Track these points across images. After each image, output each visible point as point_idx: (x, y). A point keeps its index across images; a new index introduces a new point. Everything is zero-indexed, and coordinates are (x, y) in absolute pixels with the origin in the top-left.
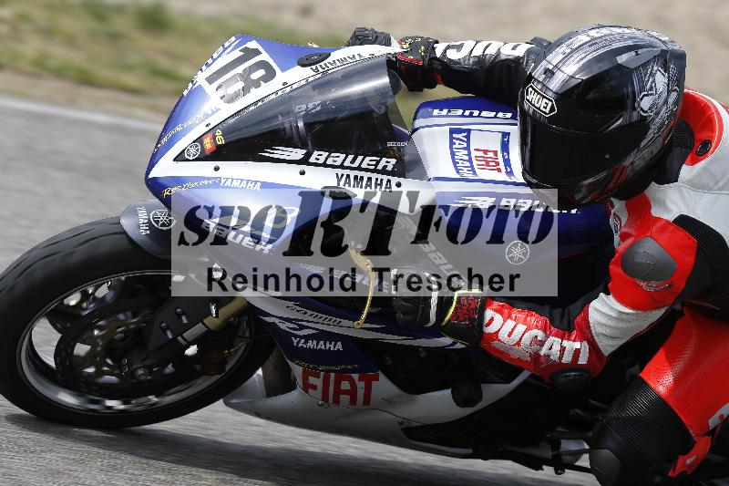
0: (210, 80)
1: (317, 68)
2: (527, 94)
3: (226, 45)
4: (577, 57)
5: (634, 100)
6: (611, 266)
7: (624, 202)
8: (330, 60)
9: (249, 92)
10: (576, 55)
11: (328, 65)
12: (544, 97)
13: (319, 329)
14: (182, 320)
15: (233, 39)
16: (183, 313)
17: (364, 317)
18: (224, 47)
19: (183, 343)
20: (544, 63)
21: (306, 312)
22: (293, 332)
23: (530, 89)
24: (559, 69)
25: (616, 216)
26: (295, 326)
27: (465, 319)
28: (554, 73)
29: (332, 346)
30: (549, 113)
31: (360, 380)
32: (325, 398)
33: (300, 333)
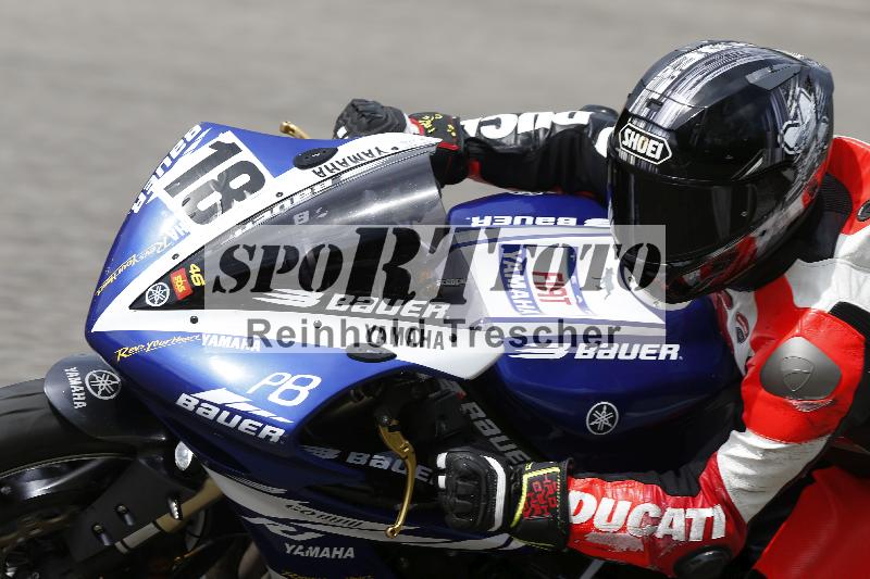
0: (172, 189)
1: (321, 171)
2: (623, 139)
3: (189, 137)
4: (691, 79)
5: (776, 133)
6: (743, 388)
7: (751, 295)
8: (338, 157)
9: (230, 207)
10: (689, 78)
11: (337, 165)
12: (650, 138)
13: (325, 533)
14: (125, 522)
15: (197, 129)
16: (127, 511)
17: (401, 522)
18: (185, 141)
19: (123, 550)
20: (644, 93)
21: (313, 513)
22: (288, 536)
23: (628, 131)
24: (668, 98)
25: (740, 317)
26: (292, 529)
27: (543, 510)
28: (662, 104)
29: (340, 553)
30: (660, 159)
33: (299, 538)
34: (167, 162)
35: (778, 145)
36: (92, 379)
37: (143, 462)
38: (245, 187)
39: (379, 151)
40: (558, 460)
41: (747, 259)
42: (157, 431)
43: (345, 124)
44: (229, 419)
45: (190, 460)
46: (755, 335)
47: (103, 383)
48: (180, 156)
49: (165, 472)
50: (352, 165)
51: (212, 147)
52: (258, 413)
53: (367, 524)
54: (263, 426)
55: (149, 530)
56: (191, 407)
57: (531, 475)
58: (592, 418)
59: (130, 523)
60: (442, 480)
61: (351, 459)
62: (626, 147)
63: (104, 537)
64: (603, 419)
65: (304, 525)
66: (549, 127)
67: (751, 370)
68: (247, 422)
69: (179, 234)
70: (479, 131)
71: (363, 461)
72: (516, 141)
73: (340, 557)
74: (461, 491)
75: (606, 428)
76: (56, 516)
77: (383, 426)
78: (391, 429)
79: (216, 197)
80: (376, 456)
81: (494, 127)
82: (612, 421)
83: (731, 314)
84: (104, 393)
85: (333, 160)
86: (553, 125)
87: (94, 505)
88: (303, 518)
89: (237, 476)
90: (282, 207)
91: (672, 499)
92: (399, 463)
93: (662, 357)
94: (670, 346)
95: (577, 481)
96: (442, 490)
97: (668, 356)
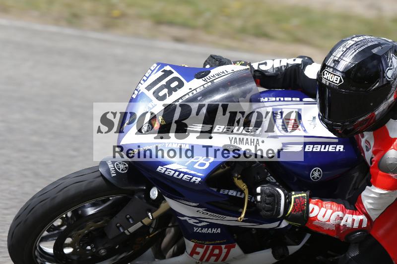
0: (148, 88)
1: (205, 80)
2: (324, 75)
5: (384, 72)
7: (372, 133)
8: (211, 74)
9: (172, 94)
10: (350, 51)
11: (211, 77)
12: (335, 75)
13: (210, 223)
14: (129, 222)
15: (155, 65)
16: (130, 217)
17: (243, 215)
18: (151, 70)
19: (128, 234)
20: (332, 57)
21: (207, 214)
23: (326, 72)
24: (342, 59)
25: (367, 141)
26: (197, 221)
27: (299, 210)
28: (339, 62)
29: (215, 231)
30: (339, 83)
31: (225, 248)
32: (201, 259)
33: (200, 225)
34: (145, 78)
35: (384, 77)
36: (117, 165)
37: (137, 197)
38: (177, 86)
39: (227, 72)
40: (305, 191)
41: (372, 121)
42: (143, 185)
43: (209, 64)
44: (178, 175)
46: (374, 149)
47: (122, 167)
48: (150, 76)
49: (145, 201)
50: (217, 77)
51: (162, 72)
52: (190, 172)
53: (228, 218)
54: (192, 178)
55: (139, 225)
56: (163, 171)
57: (295, 196)
58: (313, 174)
59: (132, 222)
60: (259, 198)
61: (221, 192)
62: (325, 78)
63: (121, 229)
64: (316, 174)
65: (201, 219)
66: (286, 65)
67: (374, 163)
68: (186, 176)
70: (259, 67)
72: (273, 71)
74: (268, 201)
75: (318, 178)
76: (99, 221)
77: (235, 177)
78: (238, 179)
79: (165, 91)
80: (231, 191)
81: (264, 65)
82: (320, 175)
83: (363, 140)
84: (122, 170)
85: (209, 75)
86: (287, 64)
87: (117, 216)
88: (203, 216)
89: (179, 199)
90: (193, 93)
91: (348, 211)
92: (239, 193)
93: (337, 150)
94: (340, 146)
95: (312, 200)
96: (259, 202)
97: (340, 150)
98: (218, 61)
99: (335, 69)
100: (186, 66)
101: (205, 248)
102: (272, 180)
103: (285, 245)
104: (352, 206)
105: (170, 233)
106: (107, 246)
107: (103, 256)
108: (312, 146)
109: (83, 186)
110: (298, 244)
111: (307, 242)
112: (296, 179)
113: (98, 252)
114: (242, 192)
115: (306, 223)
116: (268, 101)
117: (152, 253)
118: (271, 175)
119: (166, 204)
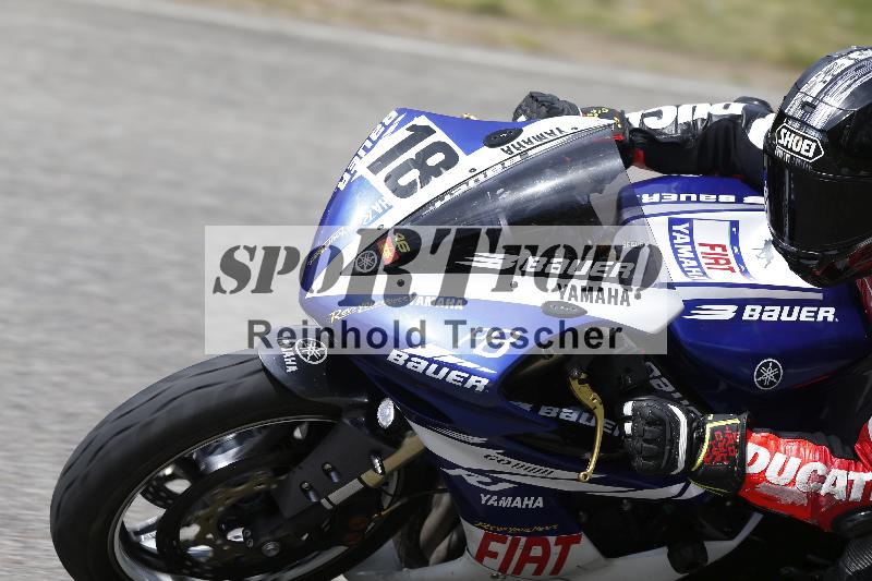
0: (374, 168)
1: (509, 149)
2: (779, 138)
3: (387, 121)
4: (843, 84)
8: (523, 137)
9: (428, 183)
10: (840, 83)
11: (523, 144)
12: (804, 138)
13: (519, 483)
14: (331, 478)
15: (394, 114)
16: (334, 469)
17: (592, 467)
18: (383, 124)
19: (328, 506)
20: (799, 95)
21: (509, 463)
22: (484, 487)
23: (784, 131)
24: (821, 101)
26: (488, 480)
27: (723, 458)
28: (815, 107)
29: (530, 503)
30: (814, 157)
31: (557, 544)
32: (503, 568)
33: (492, 488)
34: (368, 144)
37: (347, 422)
38: (441, 164)
39: (560, 131)
40: (738, 413)
42: (359, 393)
44: (436, 372)
45: (392, 418)
48: (379, 138)
49: (367, 432)
50: (536, 143)
51: (407, 129)
52: (463, 365)
53: (558, 473)
54: (469, 377)
55: (353, 486)
56: (401, 361)
57: (712, 424)
58: (760, 374)
59: (336, 480)
60: (628, 427)
61: (543, 412)
62: (782, 145)
63: (311, 495)
64: (769, 374)
65: (499, 476)
66: (706, 117)
68: (454, 374)
69: (383, 208)
70: (642, 122)
71: (553, 414)
72: (676, 131)
73: (530, 506)
74: (648, 436)
75: (772, 383)
77: (574, 379)
78: (581, 382)
79: (414, 174)
80: (564, 410)
81: (656, 118)
82: (777, 376)
84: (313, 358)
85: (519, 139)
86: (710, 115)
87: (302, 464)
88: (499, 468)
89: (441, 427)
90: (477, 181)
91: (837, 461)
92: (585, 415)
93: (820, 318)
94: (827, 309)
95: (754, 434)
96: (629, 436)
97: (825, 318)
98: (543, 106)
99: (804, 124)
100: (472, 117)
101: (508, 542)
102: (666, 386)
103: (699, 539)
104: (848, 449)
105: (438, 506)
106: (281, 533)
107: (272, 557)
108: (759, 308)
109: (214, 396)
110: (731, 537)
111: (754, 532)
112: (723, 386)
113: (259, 548)
114: (591, 412)
115: (740, 488)
116: (660, 202)
117: (395, 553)
118: (663, 375)
119: (414, 439)
